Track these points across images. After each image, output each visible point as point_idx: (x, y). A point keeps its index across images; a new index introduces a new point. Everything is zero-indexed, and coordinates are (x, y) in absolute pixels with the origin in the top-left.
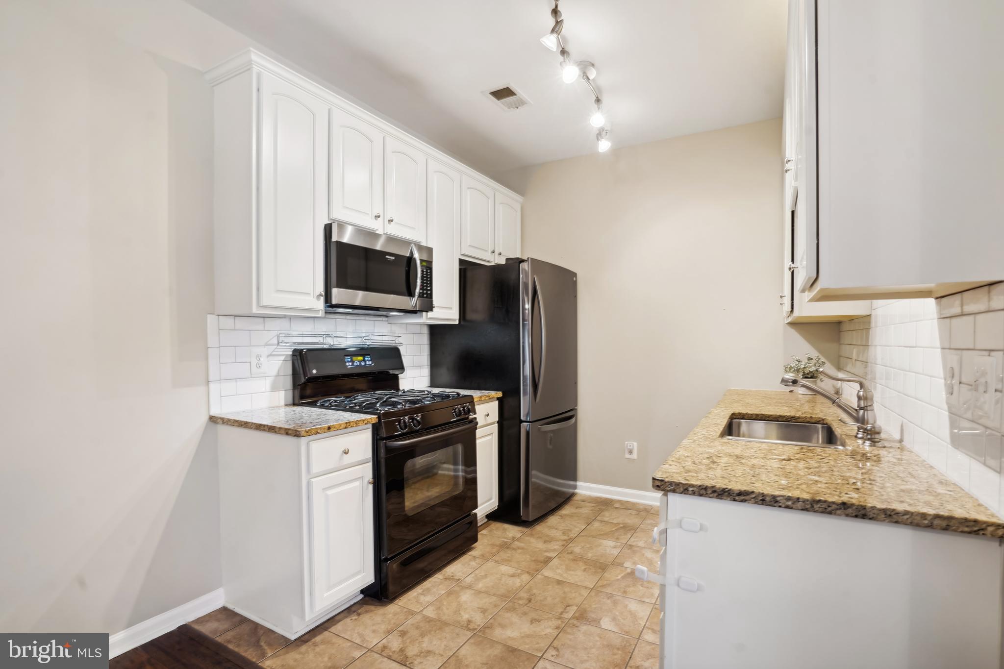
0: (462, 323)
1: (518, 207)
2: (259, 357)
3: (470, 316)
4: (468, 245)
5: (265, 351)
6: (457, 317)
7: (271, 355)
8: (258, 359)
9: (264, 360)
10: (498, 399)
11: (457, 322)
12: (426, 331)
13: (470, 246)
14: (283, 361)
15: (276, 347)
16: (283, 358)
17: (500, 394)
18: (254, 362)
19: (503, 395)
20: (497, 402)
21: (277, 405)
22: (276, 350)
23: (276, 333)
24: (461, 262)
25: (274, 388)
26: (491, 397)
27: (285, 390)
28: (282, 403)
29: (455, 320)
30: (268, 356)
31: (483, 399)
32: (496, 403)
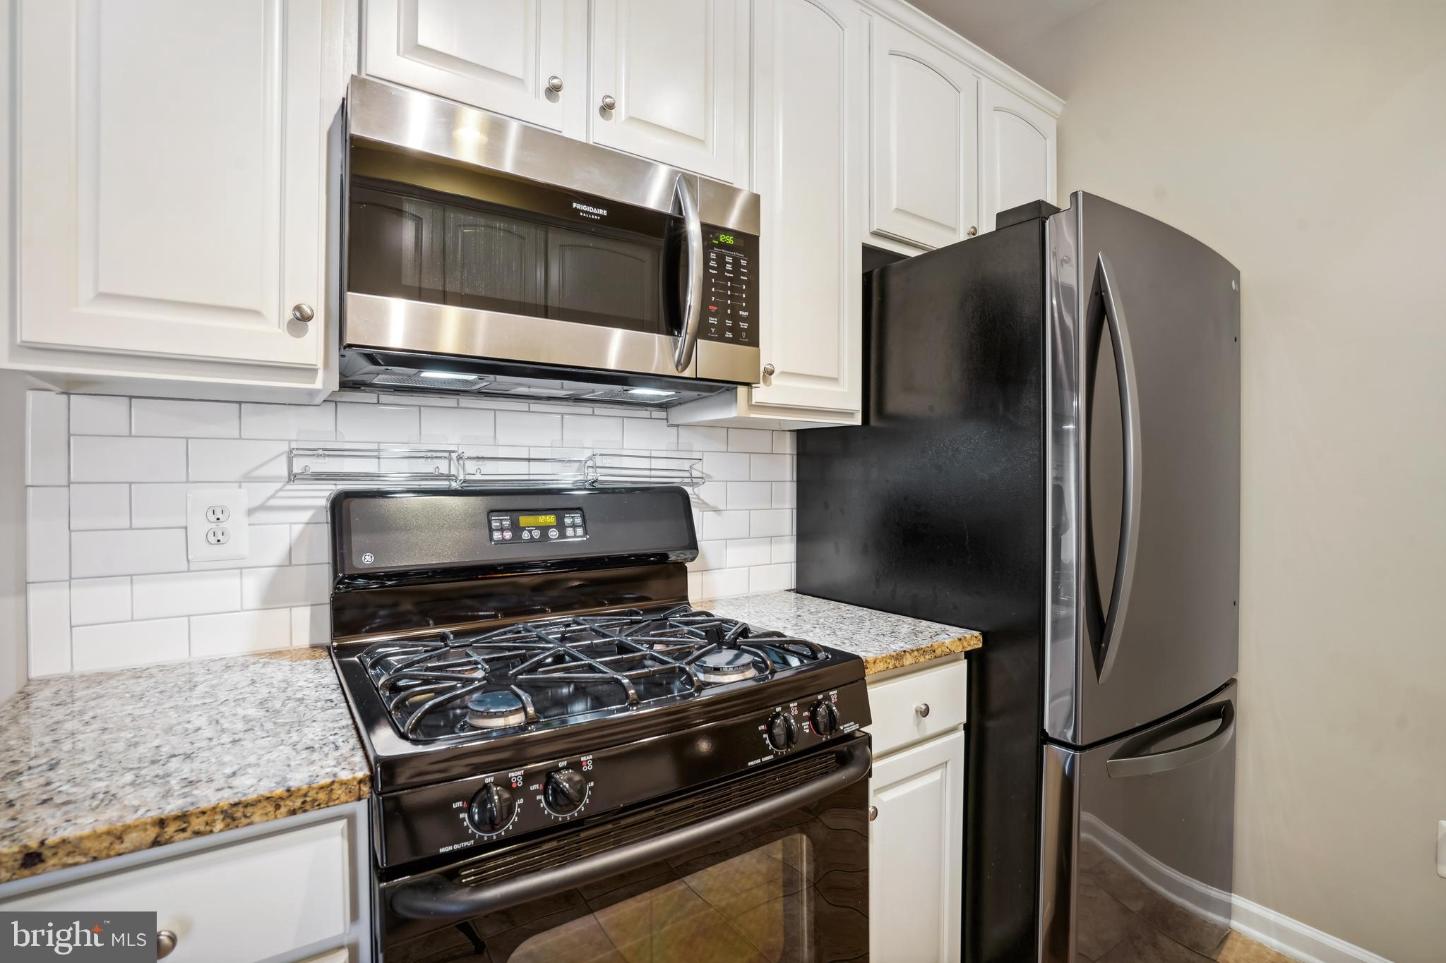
0: (873, 422)
1: (1050, 127)
2: (217, 514)
3: (897, 402)
4: (895, 207)
5: (239, 499)
6: (856, 404)
7: (263, 508)
8: (213, 518)
9: (237, 524)
10: (968, 655)
11: (857, 421)
12: (788, 446)
13: (898, 210)
14: (307, 523)
15: (279, 485)
16: (306, 516)
17: (974, 640)
18: (200, 526)
19: (984, 643)
20: (963, 664)
21: (283, 644)
22: (281, 494)
23: (284, 447)
24: (868, 251)
25: (273, 598)
26: (938, 652)
27: (312, 605)
28: (303, 639)
29: (850, 414)
30: (251, 512)
31: (908, 660)
32: (960, 669)
